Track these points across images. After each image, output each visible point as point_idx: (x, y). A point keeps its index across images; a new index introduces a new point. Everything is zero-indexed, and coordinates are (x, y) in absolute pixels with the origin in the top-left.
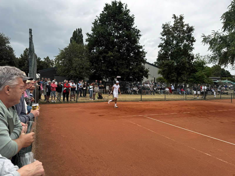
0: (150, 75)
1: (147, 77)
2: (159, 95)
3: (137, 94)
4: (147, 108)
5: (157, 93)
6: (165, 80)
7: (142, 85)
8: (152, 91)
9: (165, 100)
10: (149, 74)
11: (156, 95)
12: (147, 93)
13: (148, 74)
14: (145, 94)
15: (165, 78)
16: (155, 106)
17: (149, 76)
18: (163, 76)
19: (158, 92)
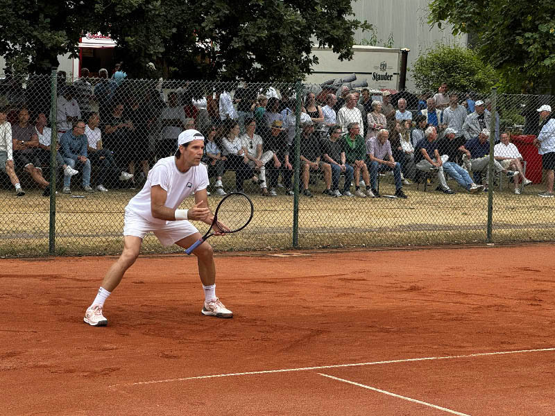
0: (366, 26)
1: (342, 45)
2: (442, 198)
3: (256, 190)
4: (342, 304)
5: (425, 181)
6: (487, 73)
7: (305, 117)
8: (386, 168)
9: (487, 239)
10: (356, 24)
11: (413, 196)
12: (342, 185)
13: (347, 17)
14: (326, 192)
15: (486, 55)
16: (412, 289)
17: (358, 34)
18: (472, 43)
19: (433, 174)
